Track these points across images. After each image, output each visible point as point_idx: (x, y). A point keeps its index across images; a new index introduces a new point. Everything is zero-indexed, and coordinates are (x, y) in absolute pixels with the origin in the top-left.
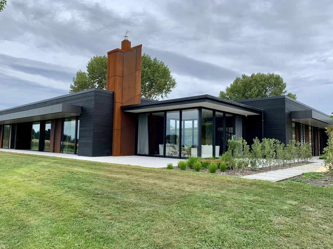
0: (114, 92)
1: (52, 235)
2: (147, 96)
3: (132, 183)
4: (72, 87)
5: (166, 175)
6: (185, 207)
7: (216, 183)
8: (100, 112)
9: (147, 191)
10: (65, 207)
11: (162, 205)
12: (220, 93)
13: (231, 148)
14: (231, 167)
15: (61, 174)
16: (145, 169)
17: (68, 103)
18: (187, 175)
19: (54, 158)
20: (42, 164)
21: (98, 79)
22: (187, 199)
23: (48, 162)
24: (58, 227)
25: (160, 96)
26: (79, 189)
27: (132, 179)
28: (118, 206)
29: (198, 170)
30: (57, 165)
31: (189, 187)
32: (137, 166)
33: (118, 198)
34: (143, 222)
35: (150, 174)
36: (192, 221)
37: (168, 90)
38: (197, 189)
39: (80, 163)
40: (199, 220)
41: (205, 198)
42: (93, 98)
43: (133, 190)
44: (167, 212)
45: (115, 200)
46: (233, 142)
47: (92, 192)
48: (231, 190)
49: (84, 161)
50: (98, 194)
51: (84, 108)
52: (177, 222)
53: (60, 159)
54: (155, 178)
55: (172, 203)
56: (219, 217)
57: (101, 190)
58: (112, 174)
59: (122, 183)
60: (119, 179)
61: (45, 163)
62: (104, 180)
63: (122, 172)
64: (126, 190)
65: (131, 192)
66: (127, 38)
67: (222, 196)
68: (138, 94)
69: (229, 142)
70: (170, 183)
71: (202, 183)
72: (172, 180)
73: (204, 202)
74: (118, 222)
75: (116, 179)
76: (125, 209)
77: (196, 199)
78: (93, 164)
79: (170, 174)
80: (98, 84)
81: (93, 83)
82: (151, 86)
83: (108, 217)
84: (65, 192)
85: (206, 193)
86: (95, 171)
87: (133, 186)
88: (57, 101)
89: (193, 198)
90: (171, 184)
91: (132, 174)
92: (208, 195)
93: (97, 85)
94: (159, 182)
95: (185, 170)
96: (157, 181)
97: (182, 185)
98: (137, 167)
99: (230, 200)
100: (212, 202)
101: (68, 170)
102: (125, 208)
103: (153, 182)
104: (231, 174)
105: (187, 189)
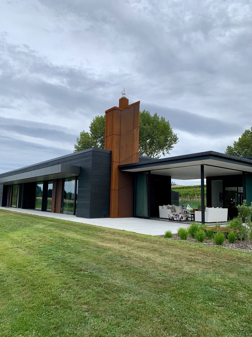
0: (111, 152)
1: (13, 331)
2: (148, 153)
3: (122, 257)
4: (76, 147)
5: (162, 246)
6: (181, 298)
7: (223, 261)
8: (98, 172)
9: (137, 269)
10: (41, 288)
11: (153, 292)
12: (227, 148)
13: (241, 215)
14: (242, 239)
15: (51, 240)
16: (140, 237)
17: (67, 163)
18: (188, 247)
19: (52, 220)
20: (37, 227)
21: (100, 139)
22: (184, 285)
23: (45, 224)
24: (23, 319)
25: (162, 153)
26: (63, 262)
27: (123, 249)
28: (100, 289)
29: (201, 240)
30: (51, 228)
31: (188, 266)
32: (132, 232)
33: (102, 277)
34: (125, 319)
35: (145, 244)
36: (189, 324)
37: (170, 147)
38: (198, 270)
39: (75, 226)
40: (199, 324)
41: (208, 285)
42: (91, 158)
43: (122, 266)
44: (157, 304)
45: (98, 280)
46: (244, 209)
47: (76, 266)
48: (243, 274)
49: (80, 224)
50: (81, 270)
51: (82, 168)
52: (168, 324)
53: (58, 221)
54: (149, 250)
55: (165, 291)
56: (227, 319)
57: (86, 264)
58: (103, 242)
59: (111, 255)
60: (109, 249)
61: (41, 225)
62: (93, 251)
63: (114, 240)
64: (114, 266)
65: (119, 270)
66: (124, 95)
67: (231, 283)
68: (136, 152)
69: (239, 208)
70: (166, 258)
71: (206, 260)
72: (169, 254)
73: (207, 291)
74: (94, 317)
75: (106, 249)
76: (106, 296)
77: (196, 285)
78: (88, 228)
79: (168, 245)
80: (100, 143)
81: (96, 142)
82: (151, 144)
83: (84, 306)
84: (48, 265)
85: (209, 276)
86: (87, 237)
87: (122, 260)
88: (58, 162)
89: (193, 283)
90: (167, 260)
91: (124, 243)
92: (213, 279)
93: (100, 145)
94: (153, 256)
95: (186, 240)
96: (151, 254)
97: (180, 262)
98: (132, 234)
99: (241, 291)
100: (218, 291)
101: (60, 236)
102: (106, 293)
103: (146, 255)
104: (242, 246)
105: (186, 269)
